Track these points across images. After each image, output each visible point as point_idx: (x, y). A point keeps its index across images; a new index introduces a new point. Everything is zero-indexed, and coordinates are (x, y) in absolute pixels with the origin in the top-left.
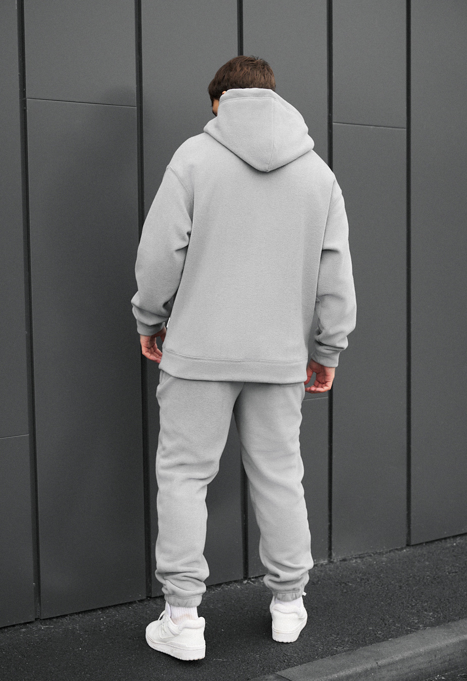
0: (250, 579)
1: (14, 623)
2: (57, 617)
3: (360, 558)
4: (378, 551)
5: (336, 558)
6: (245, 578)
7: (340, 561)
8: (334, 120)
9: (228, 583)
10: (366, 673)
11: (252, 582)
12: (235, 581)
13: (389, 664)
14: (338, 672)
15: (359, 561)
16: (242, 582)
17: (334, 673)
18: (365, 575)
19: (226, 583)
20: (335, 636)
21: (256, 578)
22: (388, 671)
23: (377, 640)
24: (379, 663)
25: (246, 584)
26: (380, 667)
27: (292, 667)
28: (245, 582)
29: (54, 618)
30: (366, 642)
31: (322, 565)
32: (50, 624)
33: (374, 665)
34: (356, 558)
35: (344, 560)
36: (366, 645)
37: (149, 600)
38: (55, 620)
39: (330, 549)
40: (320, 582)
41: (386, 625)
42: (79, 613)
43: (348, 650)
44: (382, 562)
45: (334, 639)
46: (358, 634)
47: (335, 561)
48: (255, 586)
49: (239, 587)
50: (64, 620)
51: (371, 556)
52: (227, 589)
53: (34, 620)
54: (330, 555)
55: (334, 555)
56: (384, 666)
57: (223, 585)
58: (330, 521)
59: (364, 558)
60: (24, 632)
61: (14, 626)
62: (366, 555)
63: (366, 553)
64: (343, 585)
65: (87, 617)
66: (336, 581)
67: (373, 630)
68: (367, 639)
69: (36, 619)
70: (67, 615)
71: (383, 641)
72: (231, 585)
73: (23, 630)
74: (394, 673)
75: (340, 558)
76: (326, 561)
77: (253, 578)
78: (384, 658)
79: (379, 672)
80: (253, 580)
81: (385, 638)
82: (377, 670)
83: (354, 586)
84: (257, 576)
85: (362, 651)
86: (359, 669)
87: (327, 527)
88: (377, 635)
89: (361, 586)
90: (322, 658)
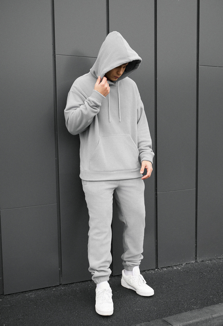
0: (159, 268)
1: (50, 286)
2: (70, 284)
3: (210, 260)
4: (219, 258)
5: (199, 260)
6: (156, 268)
7: (201, 261)
8: (200, 64)
9: (148, 270)
10: (206, 321)
11: (160, 270)
12: (152, 269)
13: (218, 317)
14: (192, 320)
15: (209, 262)
16: (155, 270)
17: (190, 320)
18: (212, 269)
19: (147, 270)
20: (194, 300)
21: (161, 268)
22: (217, 320)
23: (214, 303)
24: (213, 316)
25: (156, 271)
26: (213, 318)
27: (171, 315)
28: (156, 270)
29: (68, 284)
30: (208, 304)
31: (192, 263)
32: (66, 287)
33: (211, 317)
34: (208, 260)
35: (203, 261)
36: (208, 306)
37: (112, 277)
38: (68, 285)
39: (196, 256)
40: (190, 272)
41: (218, 295)
42: (80, 282)
43: (199, 308)
44: (220, 263)
45: (192, 302)
46: (205, 299)
47: (198, 261)
48: (161, 272)
49: (153, 272)
50: (73, 285)
51: (215, 259)
52: (148, 273)
53: (59, 285)
54: (196, 259)
55: (198, 259)
56: (216, 318)
57: (146, 271)
58: (196, 244)
59: (212, 260)
60: (54, 290)
61: (50, 287)
62: (213, 259)
63: (213, 258)
64: (201, 273)
65: (83, 284)
66: (198, 271)
67: (212, 298)
68: (209, 302)
69: (60, 284)
70: (74, 283)
71: (216, 304)
72: (150, 271)
73: (54, 289)
74: (221, 321)
75: (201, 260)
76: (194, 261)
77: (160, 268)
78: (216, 314)
79: (213, 320)
80: (160, 269)
81: (217, 303)
82: (212, 320)
83: (206, 274)
84: (162, 267)
85: (205, 309)
86: (203, 319)
87: (194, 246)
88: (214, 301)
89: (209, 274)
90: (186, 311)
